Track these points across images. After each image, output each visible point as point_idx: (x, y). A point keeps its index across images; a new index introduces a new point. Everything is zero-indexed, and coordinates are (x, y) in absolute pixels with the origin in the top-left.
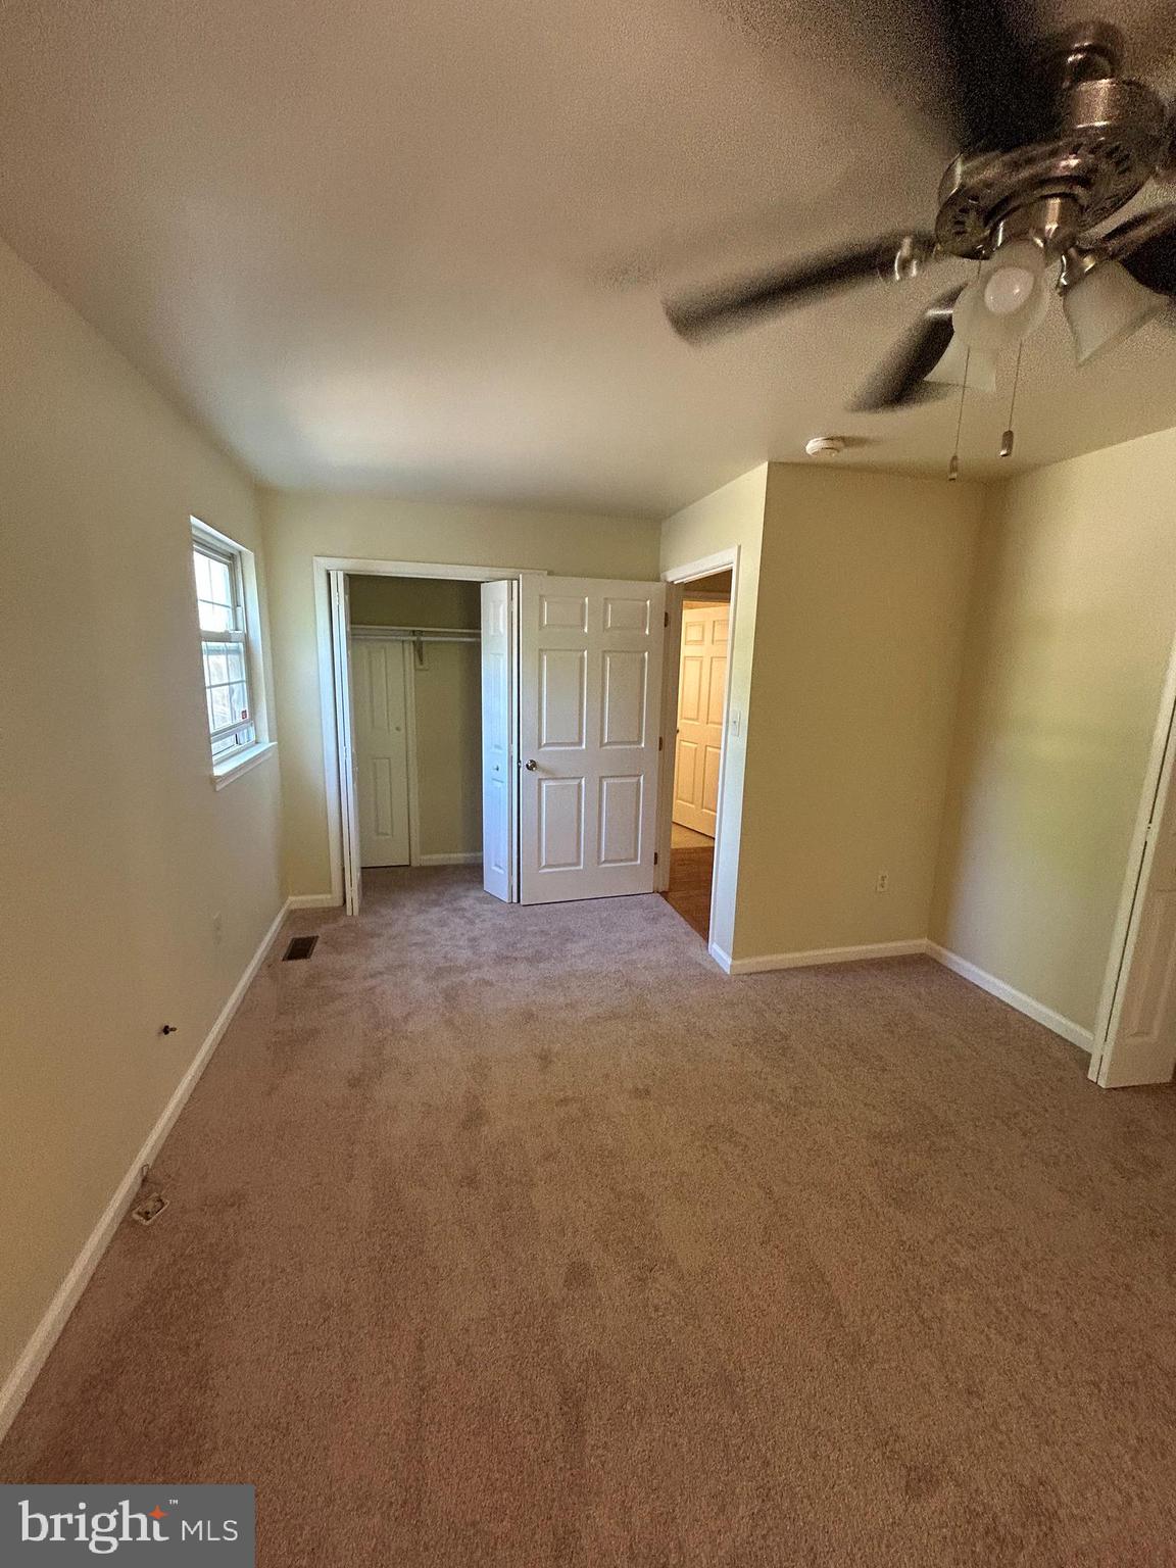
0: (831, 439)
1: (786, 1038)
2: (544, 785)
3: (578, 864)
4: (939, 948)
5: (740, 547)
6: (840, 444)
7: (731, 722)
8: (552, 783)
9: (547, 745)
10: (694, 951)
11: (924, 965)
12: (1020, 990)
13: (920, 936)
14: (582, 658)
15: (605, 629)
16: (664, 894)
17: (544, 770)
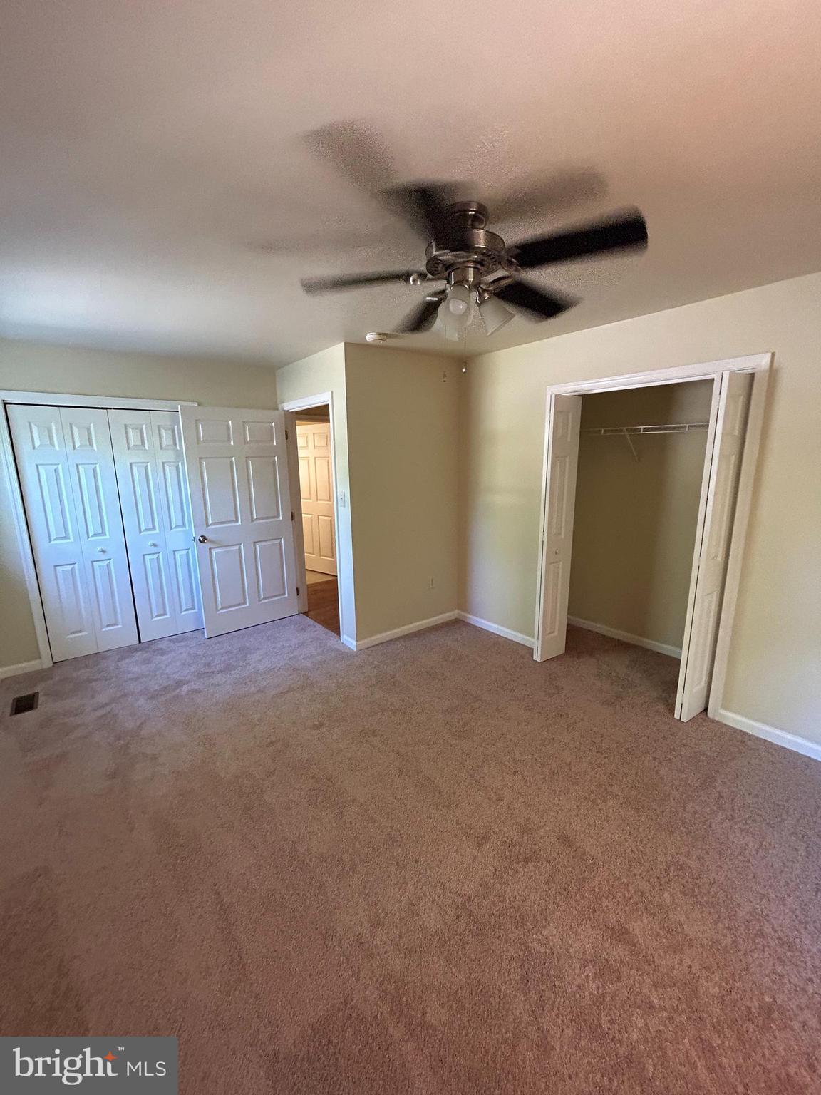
0: (379, 334)
1: (393, 677)
2: (214, 552)
3: (245, 603)
4: (463, 613)
5: (332, 392)
6: (382, 337)
7: (339, 498)
8: (219, 550)
9: (212, 524)
10: (332, 642)
11: (458, 624)
12: (503, 626)
13: (453, 610)
14: (231, 462)
15: (245, 442)
16: (306, 613)
17: (212, 542)
